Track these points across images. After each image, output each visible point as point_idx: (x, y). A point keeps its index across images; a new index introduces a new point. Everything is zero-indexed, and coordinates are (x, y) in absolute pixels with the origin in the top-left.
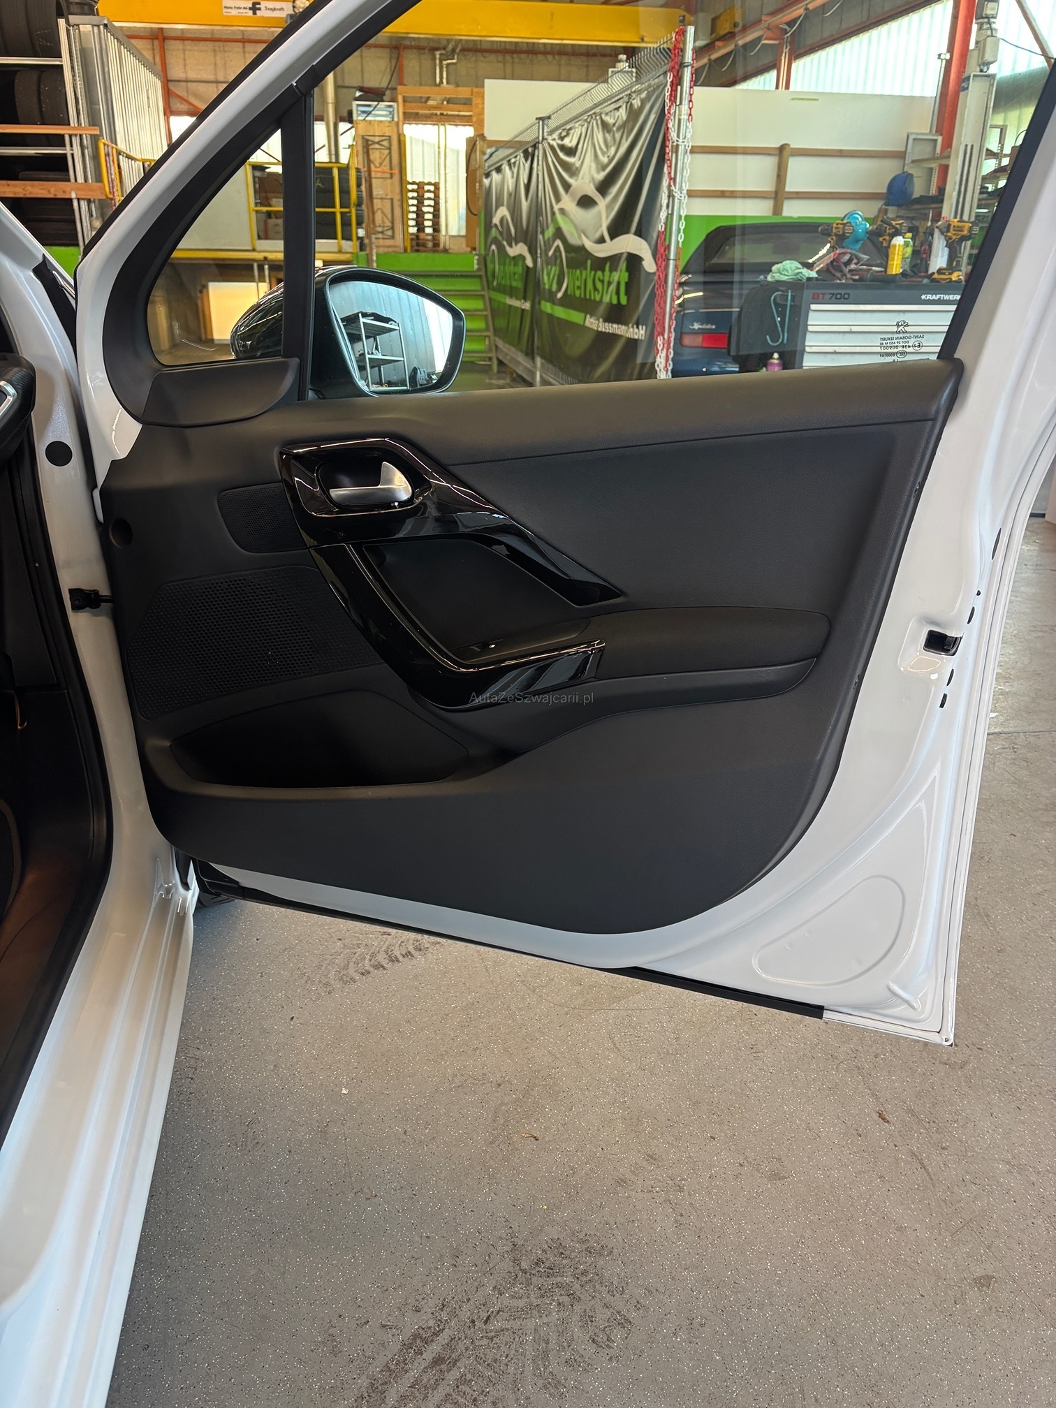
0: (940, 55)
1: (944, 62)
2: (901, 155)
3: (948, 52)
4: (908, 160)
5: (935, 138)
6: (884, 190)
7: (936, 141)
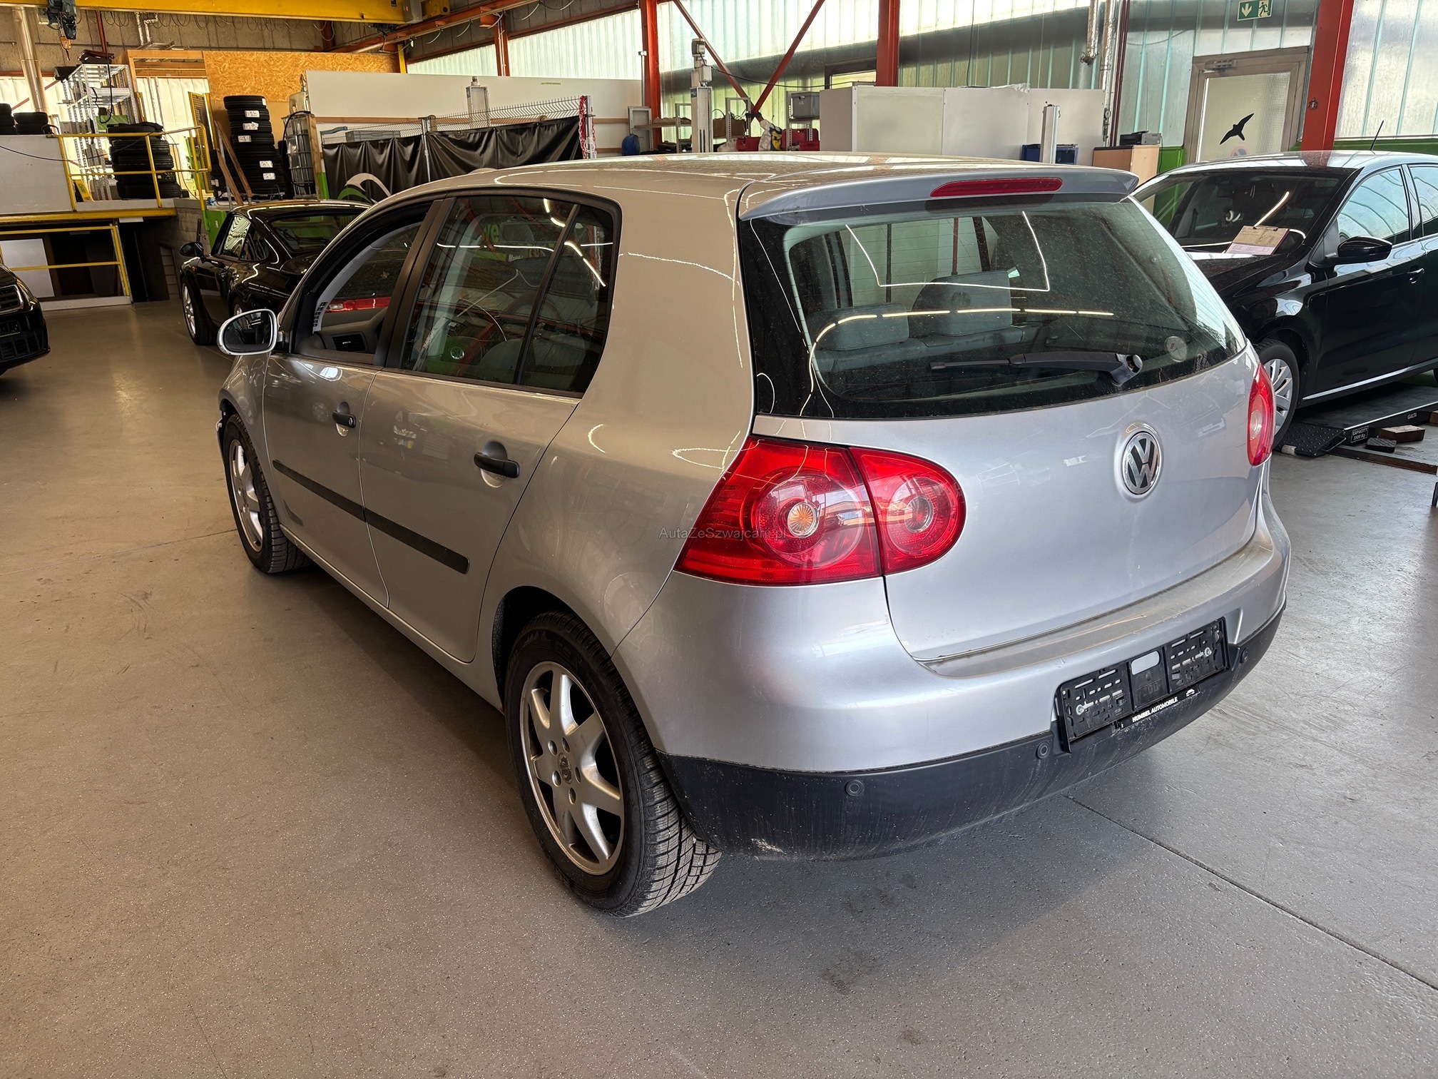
0: (640, 53)
1: (643, 57)
2: (626, 121)
3: (644, 50)
4: (632, 126)
5: (647, 110)
6: (621, 147)
7: (648, 111)
